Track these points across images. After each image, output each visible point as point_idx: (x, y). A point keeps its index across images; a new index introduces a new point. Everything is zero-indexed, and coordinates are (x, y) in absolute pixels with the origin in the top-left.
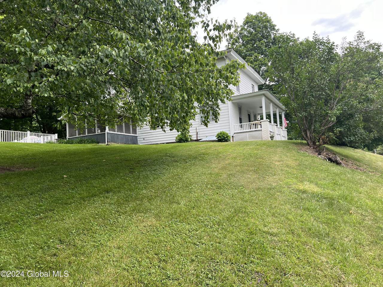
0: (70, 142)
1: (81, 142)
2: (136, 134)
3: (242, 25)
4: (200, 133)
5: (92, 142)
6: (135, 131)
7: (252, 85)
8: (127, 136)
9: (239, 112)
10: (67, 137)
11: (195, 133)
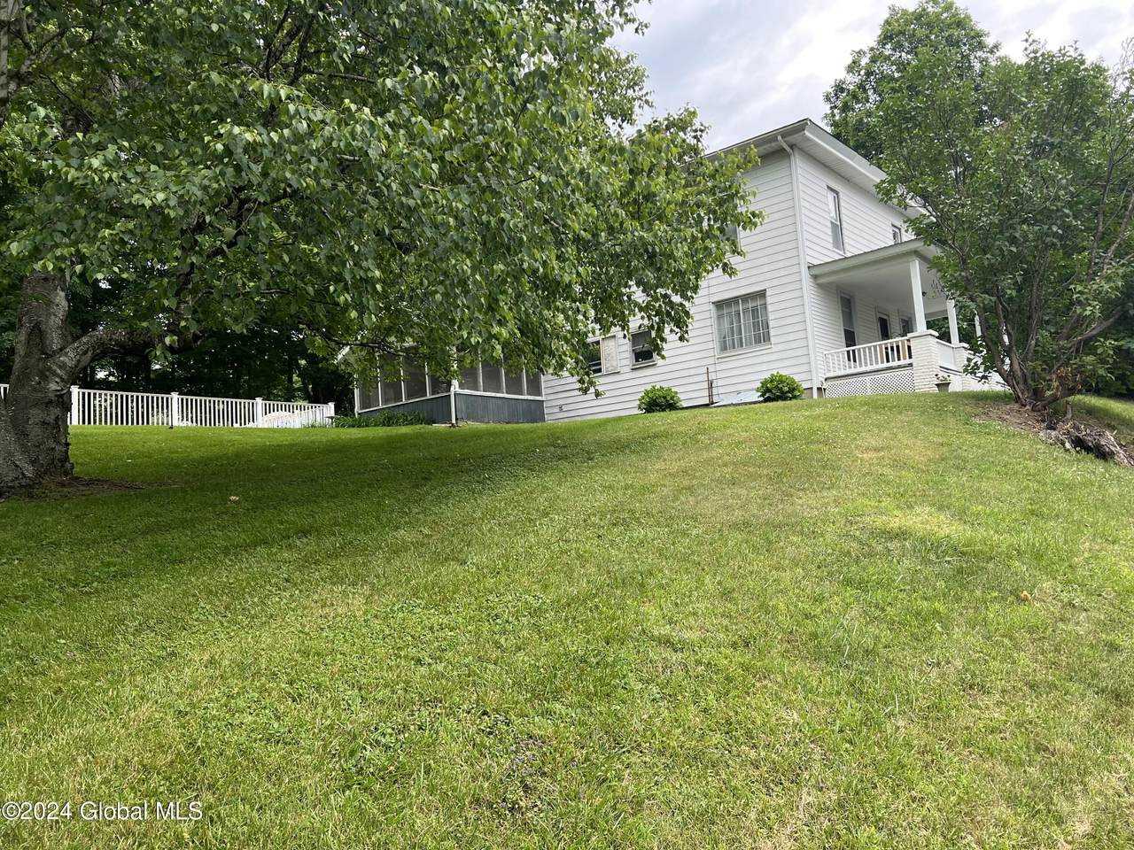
0: (362, 423)
1: (388, 421)
2: (540, 394)
3: (874, 44)
4: (720, 383)
5: (419, 421)
6: (535, 387)
7: (893, 225)
8: (513, 401)
9: (843, 312)
10: (357, 409)
11: (706, 385)
